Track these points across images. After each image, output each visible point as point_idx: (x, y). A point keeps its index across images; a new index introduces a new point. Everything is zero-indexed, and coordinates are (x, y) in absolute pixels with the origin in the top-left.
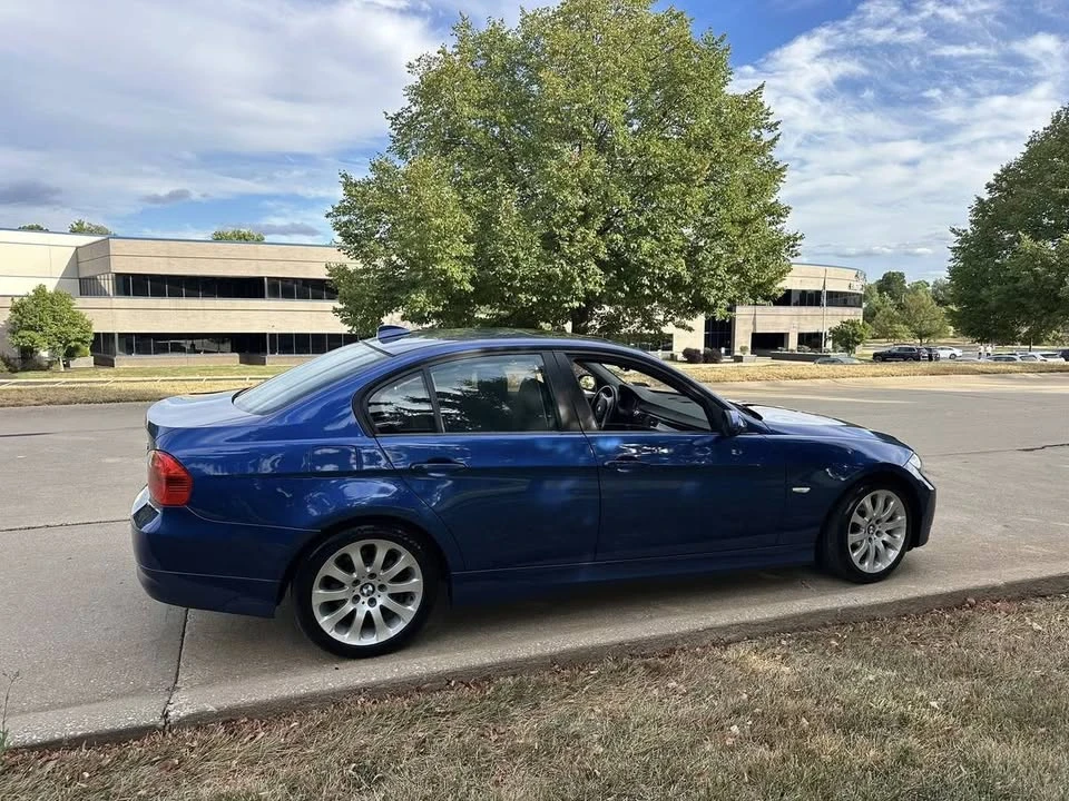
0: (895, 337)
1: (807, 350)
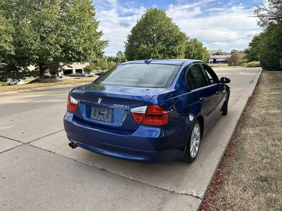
0: (97, 70)
1: (78, 74)
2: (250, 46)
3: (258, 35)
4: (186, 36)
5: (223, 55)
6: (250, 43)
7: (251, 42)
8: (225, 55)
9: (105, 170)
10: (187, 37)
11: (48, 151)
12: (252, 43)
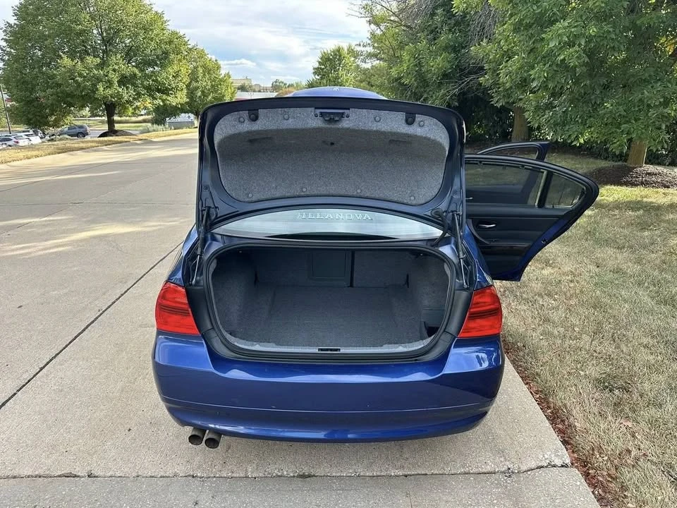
2: (315, 73)
3: (329, 52)
4: (189, 43)
5: (254, 91)
6: (314, 69)
7: (317, 65)
8: (260, 91)
9: (309, 476)
10: (190, 47)
11: (60, 476)
12: (318, 68)
